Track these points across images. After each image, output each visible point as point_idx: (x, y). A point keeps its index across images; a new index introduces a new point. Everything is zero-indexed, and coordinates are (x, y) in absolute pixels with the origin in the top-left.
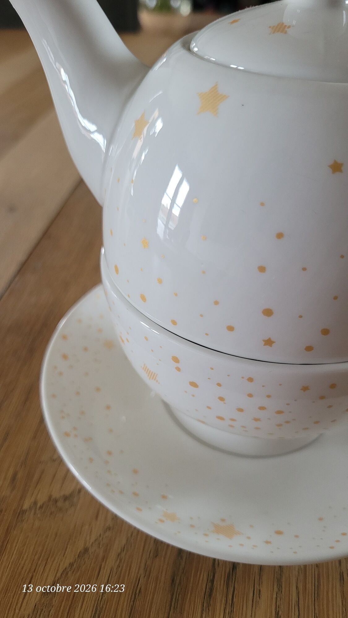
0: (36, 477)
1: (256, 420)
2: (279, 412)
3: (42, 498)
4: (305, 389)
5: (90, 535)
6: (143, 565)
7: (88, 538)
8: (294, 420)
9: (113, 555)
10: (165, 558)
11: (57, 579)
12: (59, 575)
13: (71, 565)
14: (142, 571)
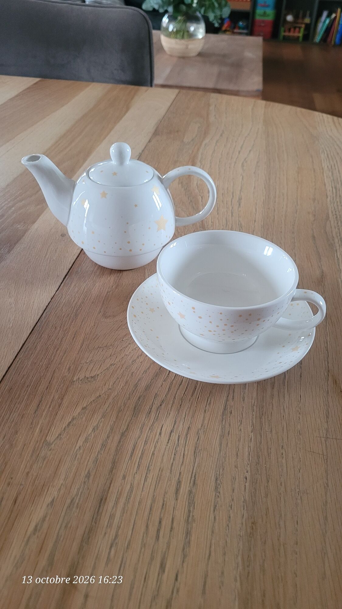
0: (79, 369)
1: (224, 330)
2: (232, 326)
3: (82, 376)
4: (240, 316)
5: (102, 391)
6: (123, 402)
7: (101, 392)
8: (237, 329)
9: (111, 398)
10: (132, 400)
11: (88, 405)
12: (88, 404)
13: (94, 400)
14: (122, 404)
